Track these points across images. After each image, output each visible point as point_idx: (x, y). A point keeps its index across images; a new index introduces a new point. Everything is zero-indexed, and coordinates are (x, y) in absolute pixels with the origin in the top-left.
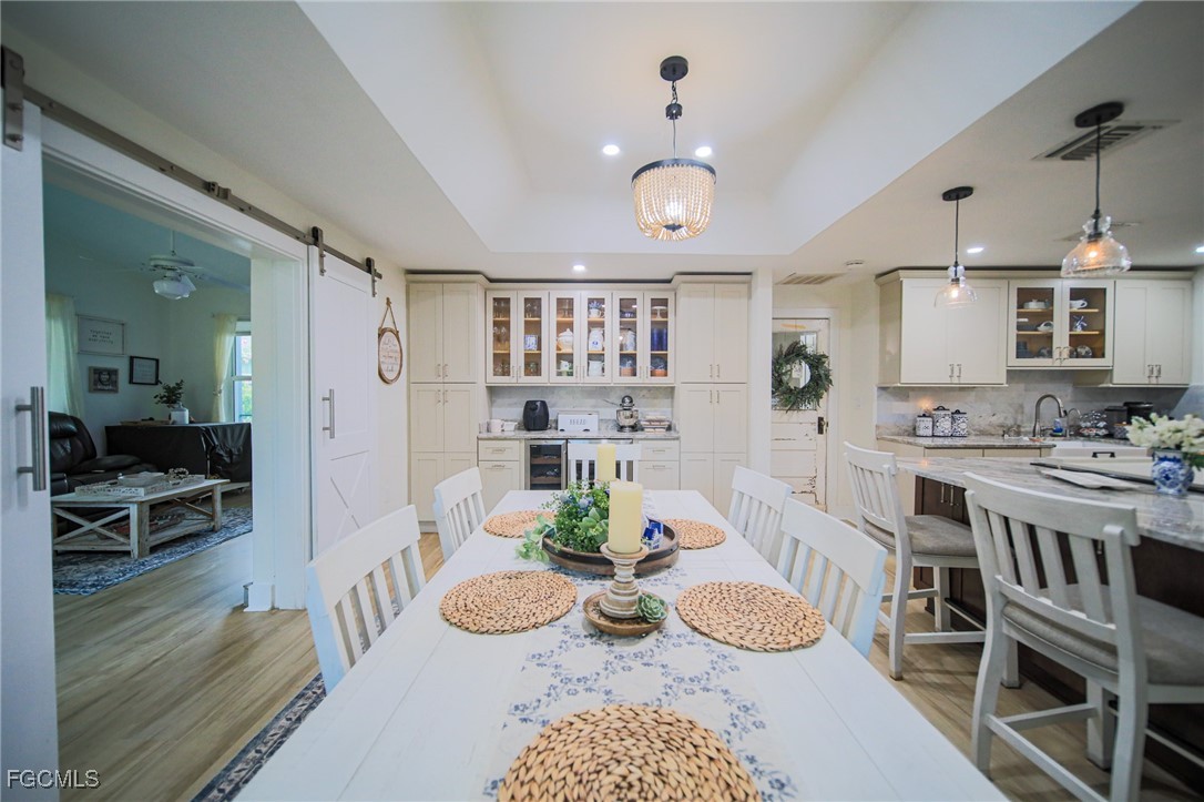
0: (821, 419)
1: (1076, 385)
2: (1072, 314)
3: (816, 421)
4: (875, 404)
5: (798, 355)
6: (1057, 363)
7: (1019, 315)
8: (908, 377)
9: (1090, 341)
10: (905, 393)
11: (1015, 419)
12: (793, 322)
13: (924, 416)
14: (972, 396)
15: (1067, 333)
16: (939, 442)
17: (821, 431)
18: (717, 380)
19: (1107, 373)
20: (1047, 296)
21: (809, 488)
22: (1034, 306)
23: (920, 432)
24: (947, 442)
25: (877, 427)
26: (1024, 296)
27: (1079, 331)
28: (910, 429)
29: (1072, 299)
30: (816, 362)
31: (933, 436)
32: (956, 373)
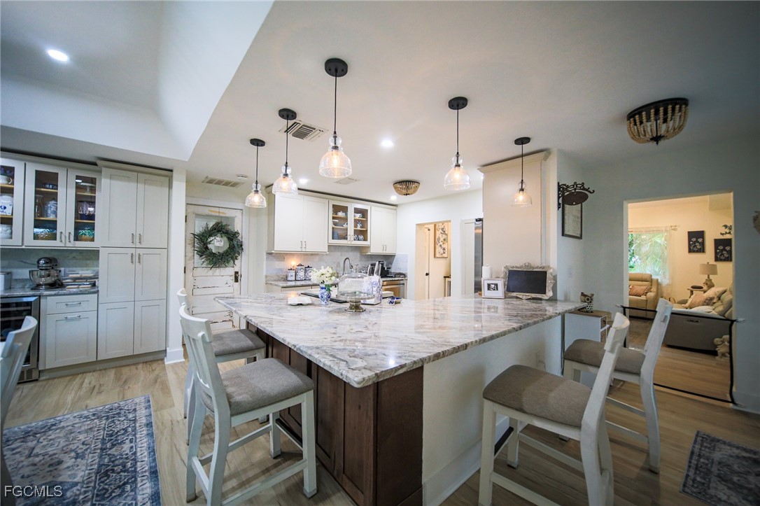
0: (236, 273)
1: (361, 252)
2: (355, 220)
3: (233, 274)
4: (265, 263)
5: (219, 231)
6: (349, 243)
7: (334, 218)
8: (279, 247)
9: (362, 233)
10: (282, 256)
11: (337, 270)
12: (217, 210)
13: (291, 269)
14: (317, 258)
15: (353, 228)
16: (298, 283)
17: (236, 280)
18: (138, 245)
19: (368, 248)
20: (345, 209)
21: (228, 318)
22: (341, 214)
23: (289, 279)
24: (303, 283)
25: (266, 276)
26: (337, 209)
27: (359, 228)
28: (285, 277)
29: (355, 212)
30: (232, 236)
31: (296, 280)
32: (304, 246)
